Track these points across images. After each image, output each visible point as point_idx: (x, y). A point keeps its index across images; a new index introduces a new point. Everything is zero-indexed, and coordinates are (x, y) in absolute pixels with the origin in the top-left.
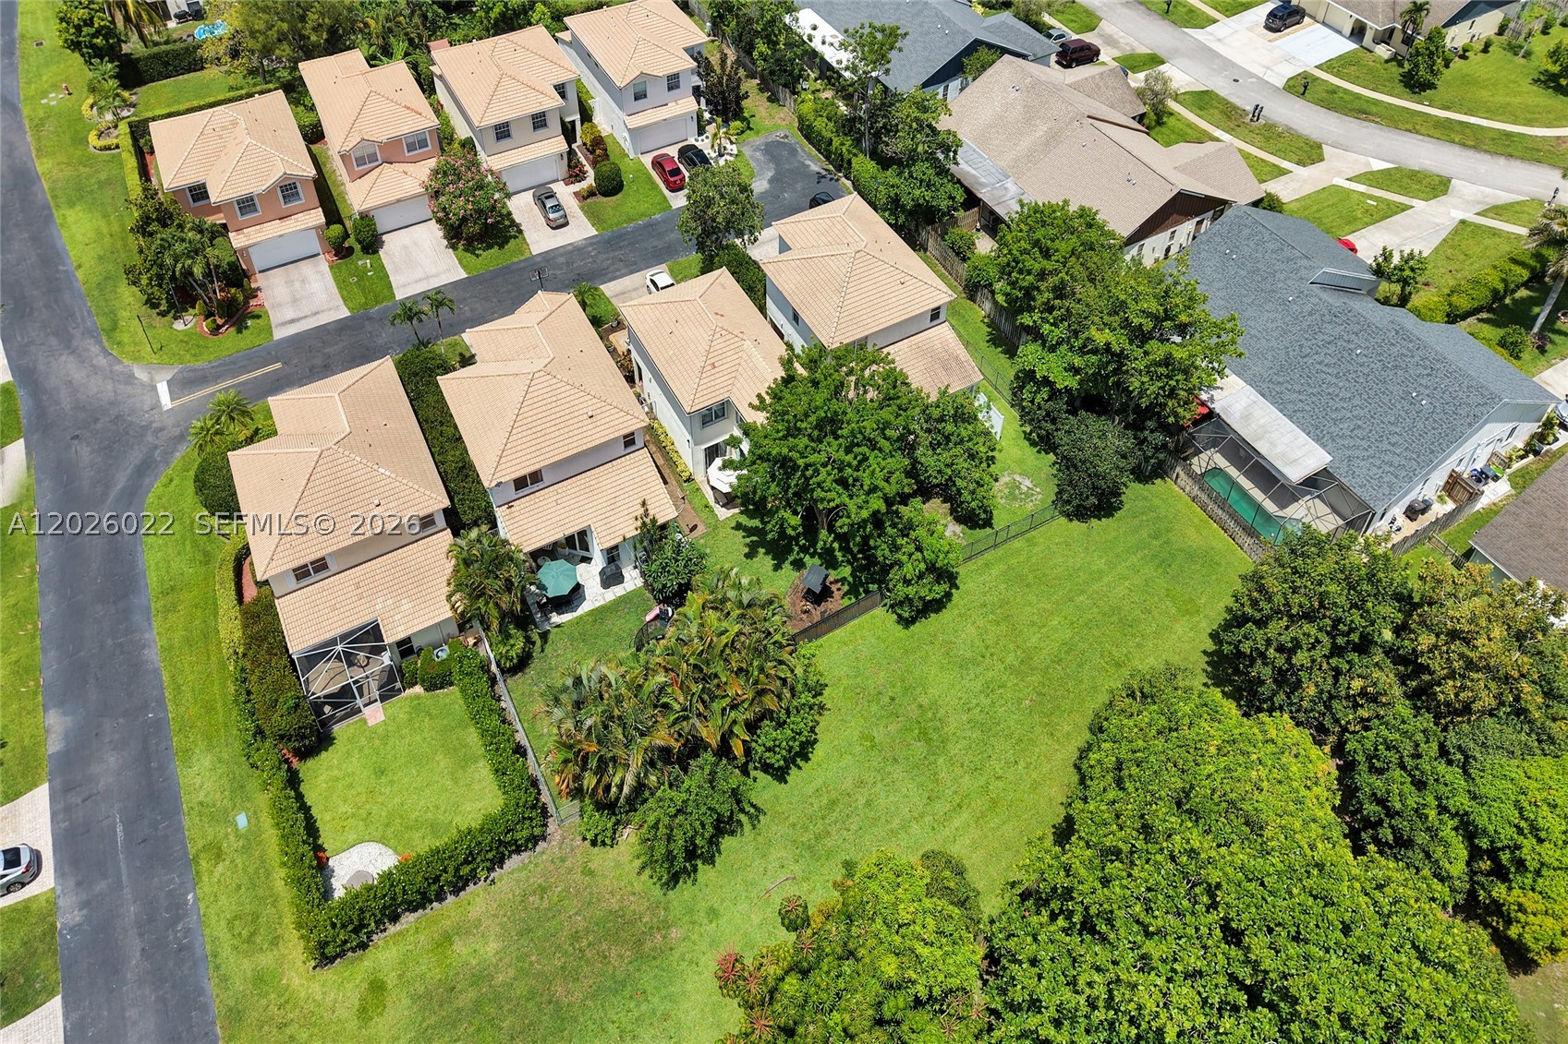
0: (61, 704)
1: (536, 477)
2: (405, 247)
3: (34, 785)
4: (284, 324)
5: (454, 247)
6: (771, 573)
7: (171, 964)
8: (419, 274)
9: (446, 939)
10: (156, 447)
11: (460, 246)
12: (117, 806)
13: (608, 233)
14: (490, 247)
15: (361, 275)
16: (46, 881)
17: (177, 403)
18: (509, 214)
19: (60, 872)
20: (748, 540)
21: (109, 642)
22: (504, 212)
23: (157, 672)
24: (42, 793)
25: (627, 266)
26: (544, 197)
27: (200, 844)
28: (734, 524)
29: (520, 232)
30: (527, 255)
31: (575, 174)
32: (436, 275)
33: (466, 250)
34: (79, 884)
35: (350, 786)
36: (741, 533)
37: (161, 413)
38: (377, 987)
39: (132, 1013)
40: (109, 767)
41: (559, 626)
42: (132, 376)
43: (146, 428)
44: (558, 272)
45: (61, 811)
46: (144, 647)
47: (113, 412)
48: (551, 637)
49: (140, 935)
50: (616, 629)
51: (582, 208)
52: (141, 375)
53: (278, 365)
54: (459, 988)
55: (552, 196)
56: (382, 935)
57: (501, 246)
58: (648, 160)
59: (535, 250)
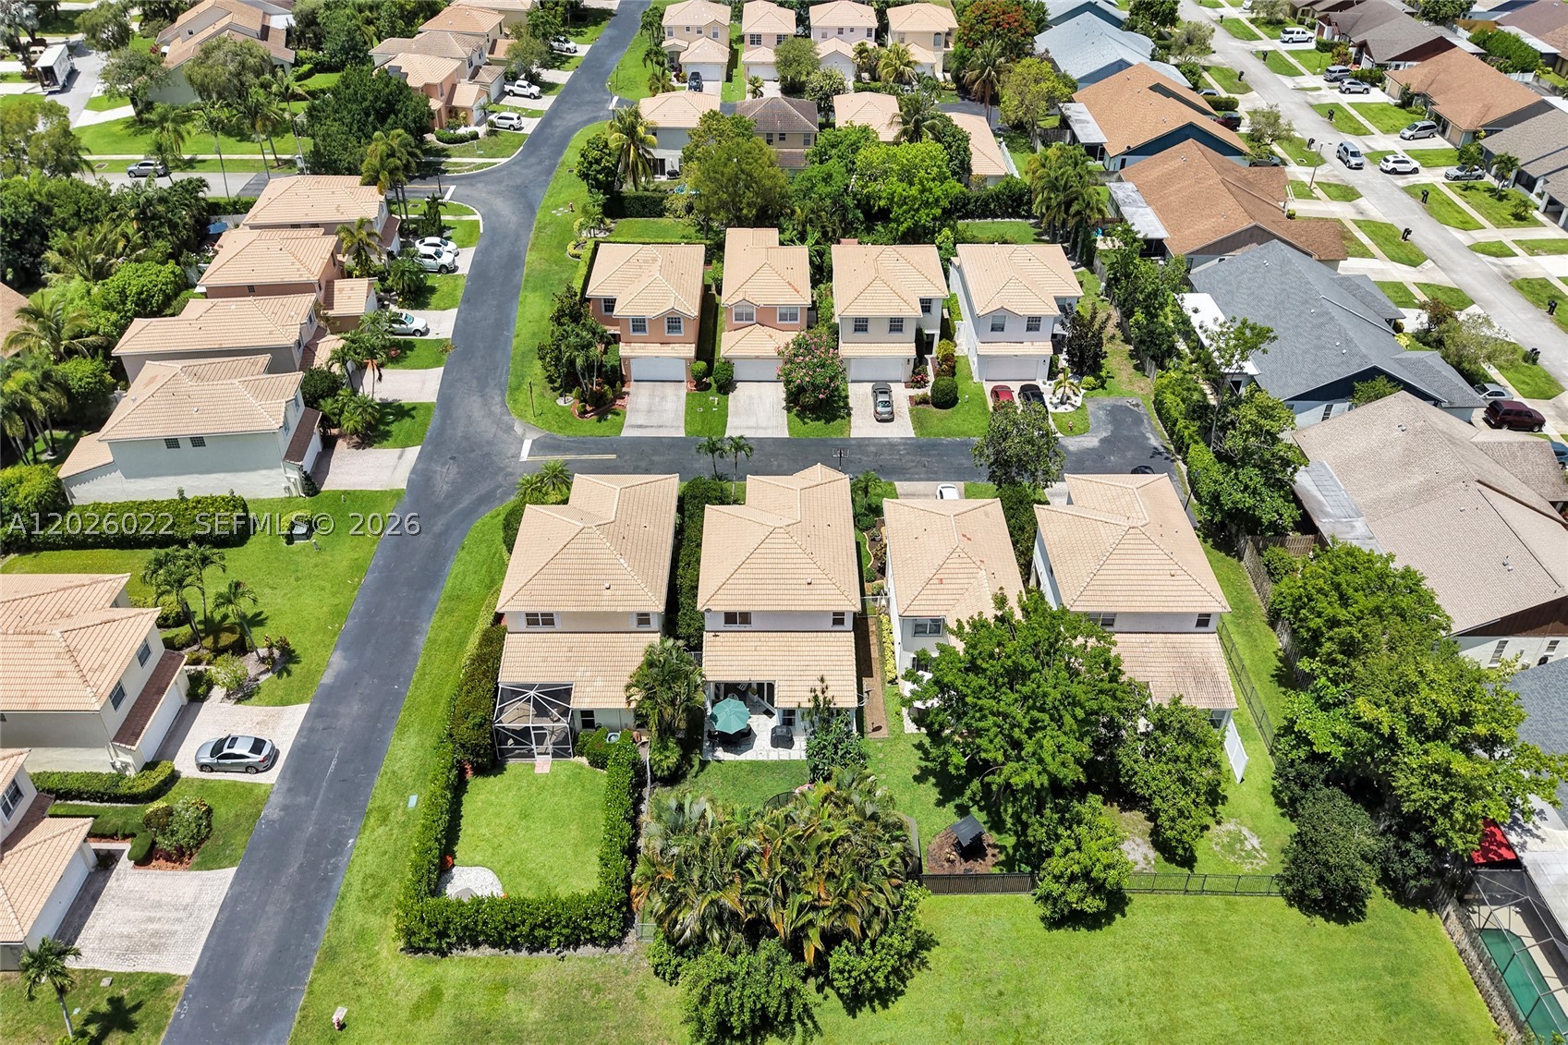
0: (346, 650)
1: (745, 618)
2: (751, 398)
3: (300, 701)
4: (633, 426)
5: (789, 409)
6: (931, 806)
7: (313, 886)
8: (752, 422)
9: (503, 986)
10: (500, 486)
11: (795, 411)
12: (341, 745)
13: (924, 439)
14: (818, 419)
15: (708, 407)
16: (270, 778)
17: (532, 458)
18: (847, 397)
19: (282, 776)
20: (923, 764)
21: (398, 618)
22: (843, 394)
23: (416, 656)
24: (303, 709)
25: (927, 473)
26: (881, 390)
27: (378, 803)
28: (916, 742)
29: (849, 415)
30: (846, 436)
31: (917, 380)
32: (765, 428)
33: (797, 415)
34: (290, 790)
35: (498, 815)
36: (920, 754)
37: (517, 462)
38: (435, 994)
39: (270, 909)
40: (352, 711)
41: (719, 761)
42: (512, 428)
43: (502, 469)
45: (307, 730)
46: (418, 632)
47: (486, 449)
48: (709, 768)
49: (306, 852)
50: (765, 788)
51: (911, 411)
52: (518, 429)
53: (614, 456)
54: (493, 1034)
55: (887, 392)
56: (461, 953)
57: (828, 422)
58: (988, 387)
59: (855, 434)
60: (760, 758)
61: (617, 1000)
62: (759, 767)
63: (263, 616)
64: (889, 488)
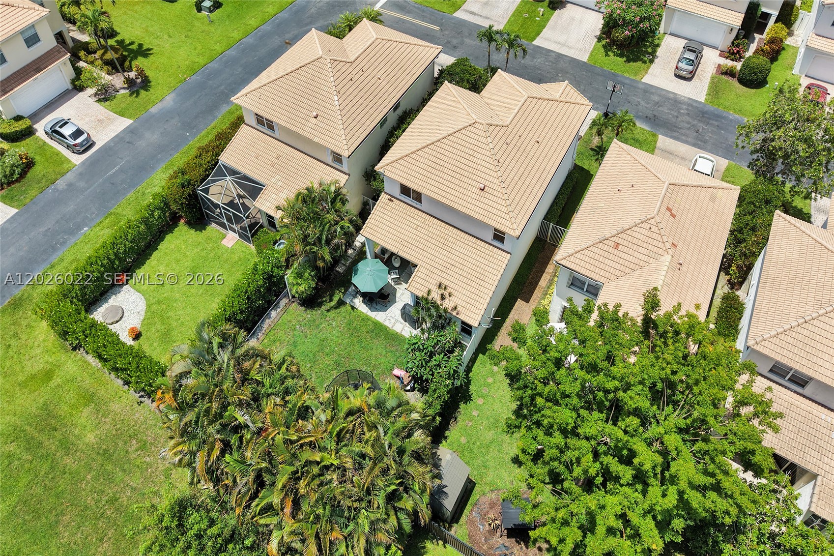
0: (178, 94)
1: (418, 197)
2: (573, 19)
4: (467, 11)
5: (599, 39)
8: (562, 39)
9: (89, 398)
11: (604, 42)
12: (129, 158)
13: (711, 108)
14: (621, 55)
15: (532, 15)
16: (77, 160)
17: (381, 10)
18: (658, 45)
19: (83, 163)
21: (222, 87)
22: (656, 42)
23: (215, 118)
24: (128, 123)
25: (697, 138)
26: (694, 50)
27: (119, 210)
29: (652, 61)
30: (638, 78)
31: (734, 53)
32: (570, 48)
33: (604, 47)
34: (81, 174)
35: (178, 261)
38: (48, 375)
40: (151, 138)
41: (353, 308)
44: (643, 103)
46: (227, 103)
48: (343, 309)
50: (374, 352)
51: (713, 78)
53: (437, 28)
54: (56, 434)
55: (698, 53)
56: (85, 354)
57: (629, 61)
58: (805, 82)
59: (647, 79)
60: (387, 323)
61: (149, 465)
62: (379, 329)
63: (151, 52)
64: (651, 138)
